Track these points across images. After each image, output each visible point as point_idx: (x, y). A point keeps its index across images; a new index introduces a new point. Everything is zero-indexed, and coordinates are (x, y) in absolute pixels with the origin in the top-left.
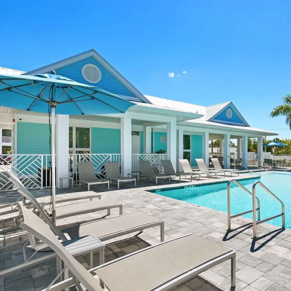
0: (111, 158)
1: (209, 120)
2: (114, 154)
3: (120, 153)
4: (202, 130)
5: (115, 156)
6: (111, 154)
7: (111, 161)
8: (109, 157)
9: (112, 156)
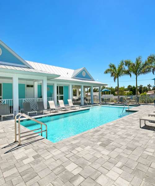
0: (6, 102)
1: (73, 78)
2: (8, 100)
3: (12, 99)
4: (68, 84)
5: (9, 100)
6: (6, 100)
7: (6, 103)
8: (5, 101)
9: (7, 101)
